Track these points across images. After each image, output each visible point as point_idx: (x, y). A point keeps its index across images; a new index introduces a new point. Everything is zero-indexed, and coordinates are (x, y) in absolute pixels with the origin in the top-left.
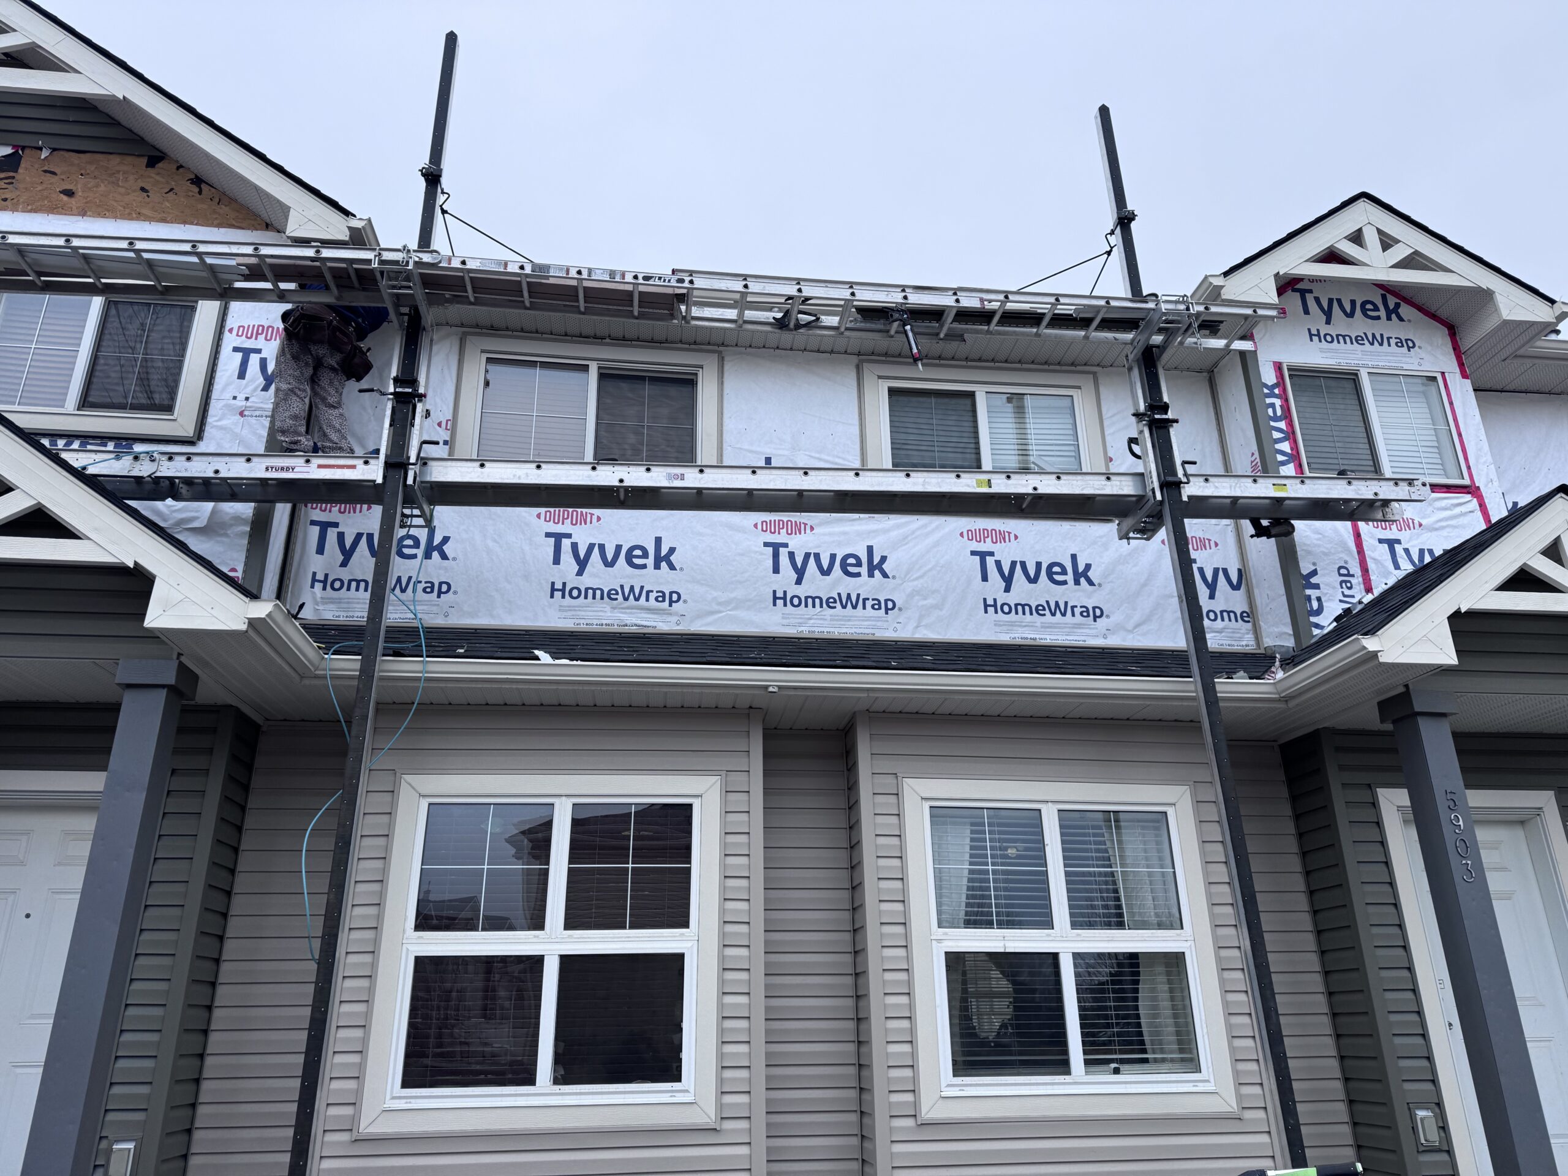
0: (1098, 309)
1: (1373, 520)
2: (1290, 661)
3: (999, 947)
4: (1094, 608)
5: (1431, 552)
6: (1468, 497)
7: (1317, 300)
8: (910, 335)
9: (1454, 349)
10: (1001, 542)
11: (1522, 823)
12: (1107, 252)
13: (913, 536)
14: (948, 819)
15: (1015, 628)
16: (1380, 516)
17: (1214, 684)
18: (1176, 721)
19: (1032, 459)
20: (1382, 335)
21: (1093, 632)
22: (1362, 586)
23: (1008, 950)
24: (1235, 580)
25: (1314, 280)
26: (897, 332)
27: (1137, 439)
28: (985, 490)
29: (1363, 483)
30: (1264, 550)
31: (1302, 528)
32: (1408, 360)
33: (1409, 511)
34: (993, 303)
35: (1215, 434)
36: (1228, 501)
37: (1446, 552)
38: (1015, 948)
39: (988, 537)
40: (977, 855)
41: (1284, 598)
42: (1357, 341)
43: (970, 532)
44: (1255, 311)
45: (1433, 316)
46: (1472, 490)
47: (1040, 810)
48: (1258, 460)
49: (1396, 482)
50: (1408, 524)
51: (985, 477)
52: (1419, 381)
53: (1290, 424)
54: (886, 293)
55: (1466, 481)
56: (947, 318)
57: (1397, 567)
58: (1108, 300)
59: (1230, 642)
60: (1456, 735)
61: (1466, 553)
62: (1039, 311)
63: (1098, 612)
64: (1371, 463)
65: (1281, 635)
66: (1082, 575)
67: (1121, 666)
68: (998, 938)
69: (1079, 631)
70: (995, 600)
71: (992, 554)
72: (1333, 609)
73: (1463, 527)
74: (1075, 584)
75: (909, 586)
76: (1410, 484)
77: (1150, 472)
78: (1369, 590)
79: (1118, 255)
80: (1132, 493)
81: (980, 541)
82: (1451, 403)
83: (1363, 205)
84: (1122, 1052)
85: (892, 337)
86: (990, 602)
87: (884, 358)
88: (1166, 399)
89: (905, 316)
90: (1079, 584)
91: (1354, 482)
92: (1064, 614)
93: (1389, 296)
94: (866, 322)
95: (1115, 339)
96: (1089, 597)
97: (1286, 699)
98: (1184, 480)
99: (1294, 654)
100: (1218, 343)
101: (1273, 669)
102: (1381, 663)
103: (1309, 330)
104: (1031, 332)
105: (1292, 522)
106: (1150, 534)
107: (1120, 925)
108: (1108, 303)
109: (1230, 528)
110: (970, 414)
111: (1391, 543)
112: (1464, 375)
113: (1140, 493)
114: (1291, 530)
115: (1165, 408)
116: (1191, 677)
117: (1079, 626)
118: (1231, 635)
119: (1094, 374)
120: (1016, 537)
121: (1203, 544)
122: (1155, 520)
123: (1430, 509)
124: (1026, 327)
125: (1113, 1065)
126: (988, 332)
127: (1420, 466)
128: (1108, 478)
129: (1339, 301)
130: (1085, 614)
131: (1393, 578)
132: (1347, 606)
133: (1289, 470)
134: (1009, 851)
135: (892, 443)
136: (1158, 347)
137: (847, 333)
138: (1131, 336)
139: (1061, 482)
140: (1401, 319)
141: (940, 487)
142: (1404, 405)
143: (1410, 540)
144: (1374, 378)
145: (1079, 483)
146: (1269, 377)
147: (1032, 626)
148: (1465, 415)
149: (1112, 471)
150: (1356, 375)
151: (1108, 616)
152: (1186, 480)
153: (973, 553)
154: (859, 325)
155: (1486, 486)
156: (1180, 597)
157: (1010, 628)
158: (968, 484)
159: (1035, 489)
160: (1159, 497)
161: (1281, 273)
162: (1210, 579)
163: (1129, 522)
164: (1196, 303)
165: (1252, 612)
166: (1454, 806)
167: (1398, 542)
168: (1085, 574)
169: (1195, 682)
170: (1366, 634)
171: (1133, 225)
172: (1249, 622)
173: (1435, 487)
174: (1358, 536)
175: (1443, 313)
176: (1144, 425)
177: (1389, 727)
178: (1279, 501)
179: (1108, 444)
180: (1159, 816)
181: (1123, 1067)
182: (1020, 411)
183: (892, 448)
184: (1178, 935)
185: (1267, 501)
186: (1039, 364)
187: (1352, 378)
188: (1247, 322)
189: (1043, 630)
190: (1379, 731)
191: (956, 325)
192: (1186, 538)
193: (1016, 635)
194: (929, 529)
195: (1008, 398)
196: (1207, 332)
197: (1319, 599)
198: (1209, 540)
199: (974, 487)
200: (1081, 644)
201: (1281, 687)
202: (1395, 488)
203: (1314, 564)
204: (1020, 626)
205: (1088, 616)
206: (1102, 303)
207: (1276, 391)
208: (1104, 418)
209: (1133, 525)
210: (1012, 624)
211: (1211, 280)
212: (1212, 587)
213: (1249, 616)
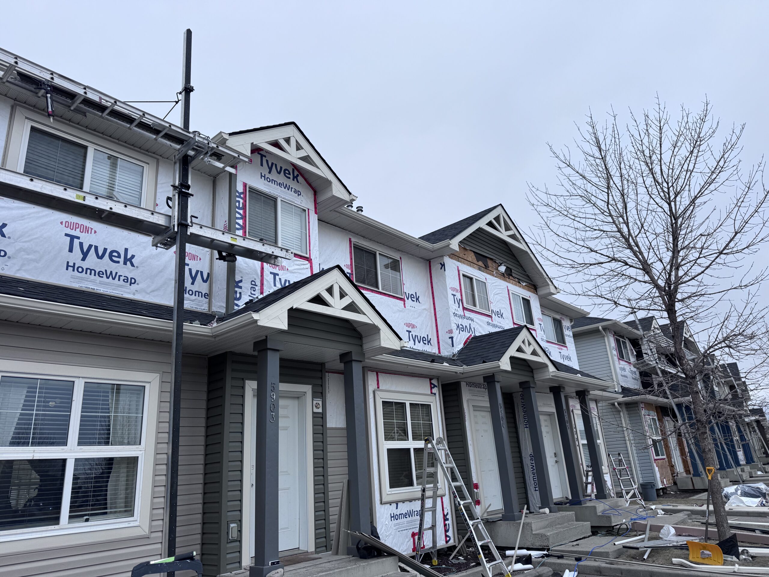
0: (165, 127)
1: (270, 263)
2: (221, 319)
3: (30, 457)
4: (131, 278)
5: (289, 281)
6: (307, 262)
7: (267, 161)
8: (49, 100)
9: (314, 201)
10: (85, 233)
11: (298, 398)
12: (175, 102)
13: (29, 216)
14: (13, 384)
15: (84, 281)
16: (273, 262)
17: (183, 325)
18: (161, 341)
19: (115, 193)
20: (289, 186)
21: (128, 291)
22: (259, 291)
23: (35, 458)
24: (205, 278)
25: (268, 152)
26: (42, 96)
27: (171, 198)
28: (81, 201)
29: (269, 246)
30: (221, 266)
31: (240, 260)
32: (297, 199)
33: (284, 263)
34: (108, 103)
35: (211, 208)
36: (210, 240)
37: (295, 283)
38: (40, 457)
39: (78, 228)
40: (28, 405)
41: (225, 290)
42: (279, 185)
43: (67, 223)
44: (239, 156)
45: (310, 185)
46: (309, 259)
47: (74, 382)
48: (227, 225)
49: (282, 249)
50: (283, 268)
51: (83, 194)
52: (300, 210)
53: (245, 212)
54: (40, 71)
55: (308, 256)
56: (77, 99)
57: (275, 285)
58: (170, 125)
59: (196, 307)
60: (281, 360)
61: (300, 284)
62: (133, 116)
63: (133, 281)
64: (274, 239)
65: (221, 307)
66: (129, 260)
67: (138, 310)
68: (30, 452)
69: (120, 289)
70: (74, 264)
71: (78, 238)
72: (246, 298)
73: (303, 274)
74: (124, 264)
75: (18, 245)
76: (287, 251)
77: (174, 216)
78: (262, 293)
79: (181, 105)
80: (163, 224)
81: (73, 229)
82: (309, 222)
83: (292, 127)
84: (92, 510)
85: (39, 97)
86: (71, 264)
87: (32, 108)
88: (190, 183)
89: (49, 88)
90: (126, 265)
91: (265, 245)
92: (114, 279)
93: (295, 171)
94: (22, 83)
95: (171, 145)
96: (130, 272)
97: (215, 337)
98: (190, 224)
99: (224, 316)
100: (220, 165)
101: (212, 322)
102: (258, 325)
103: (261, 173)
104: (126, 126)
105: (236, 256)
106: (168, 247)
107: (107, 443)
108: (170, 126)
109: (208, 253)
110: (82, 158)
111: (275, 275)
112: (316, 213)
113: (167, 225)
114: (235, 259)
115: (188, 187)
116: (172, 320)
117: (121, 286)
118: (198, 303)
119: (158, 160)
120: (95, 232)
121: (194, 257)
122: (172, 240)
123: (293, 264)
124: (124, 123)
125: (85, 517)
126: (101, 117)
127: (293, 245)
128: (152, 214)
129: (276, 165)
130: (126, 281)
131: (273, 289)
132: (252, 298)
133: (240, 233)
134: (51, 403)
135: (26, 158)
136: (191, 157)
137: (7, 84)
138: (179, 147)
139: (127, 209)
140: (298, 182)
141: (52, 192)
142: (292, 218)
143: (282, 275)
144: (283, 203)
145: (136, 212)
146: (240, 188)
147: (94, 282)
148: (313, 228)
149: (156, 211)
150: (276, 199)
151: (138, 284)
152: (191, 225)
153: (66, 235)
154: (17, 82)
155: (314, 259)
156: (176, 280)
157: (81, 281)
158: (71, 195)
159: (111, 208)
160: (176, 229)
161: (254, 144)
162: (193, 275)
163: (159, 238)
164: (213, 142)
165: (210, 294)
166: (274, 389)
167: (278, 275)
168: (130, 260)
169: (173, 323)
170: (254, 312)
171: (191, 93)
172: (207, 298)
173: (296, 255)
174: (262, 269)
175: (314, 185)
176: (176, 192)
177: (256, 353)
178: (232, 245)
179: (157, 197)
180: (141, 388)
181: (91, 518)
182: (114, 166)
183: (26, 162)
184: (137, 448)
185: (227, 244)
186: (129, 144)
187: (274, 200)
188: (234, 160)
189: (100, 285)
190: (252, 355)
191: (82, 106)
192: (185, 252)
193: (83, 285)
194: (40, 215)
195: (108, 157)
196: (216, 158)
197: (240, 293)
198: (197, 256)
199: (74, 198)
200: (120, 296)
201: (214, 330)
202: (280, 251)
203: (242, 277)
204: (87, 281)
205: (127, 282)
206: (167, 125)
207: (242, 196)
208: (158, 183)
209: (161, 240)
210: (82, 279)
211: (223, 134)
212: (194, 279)
213: (208, 296)
